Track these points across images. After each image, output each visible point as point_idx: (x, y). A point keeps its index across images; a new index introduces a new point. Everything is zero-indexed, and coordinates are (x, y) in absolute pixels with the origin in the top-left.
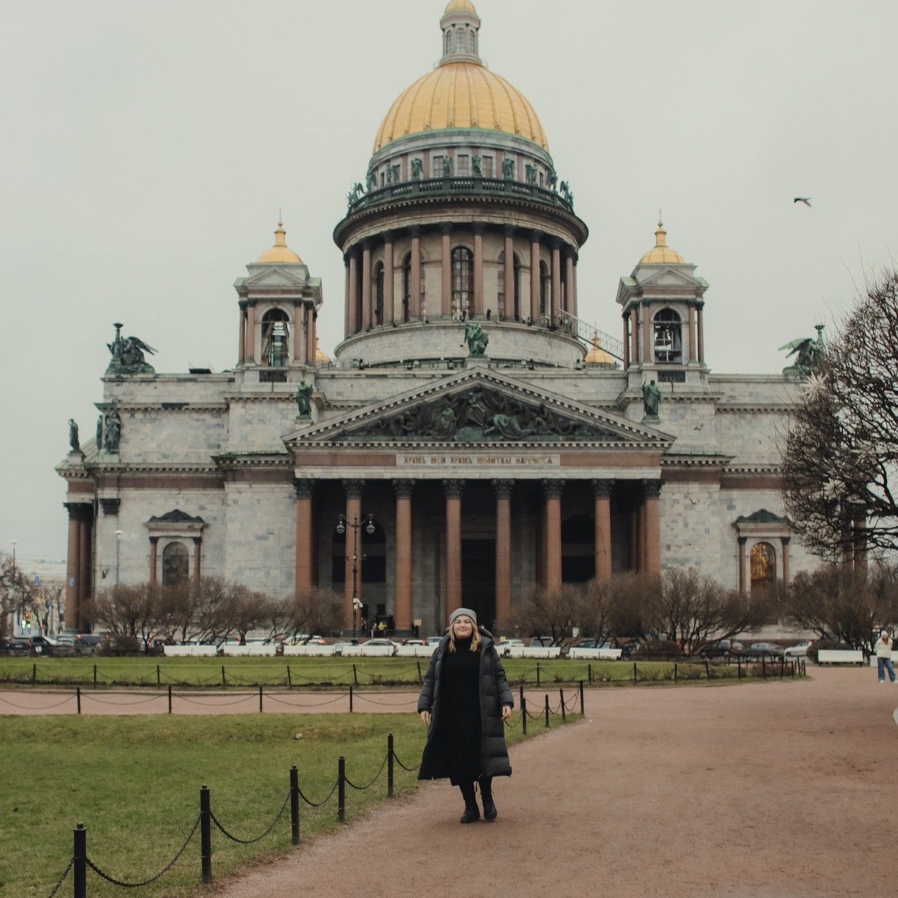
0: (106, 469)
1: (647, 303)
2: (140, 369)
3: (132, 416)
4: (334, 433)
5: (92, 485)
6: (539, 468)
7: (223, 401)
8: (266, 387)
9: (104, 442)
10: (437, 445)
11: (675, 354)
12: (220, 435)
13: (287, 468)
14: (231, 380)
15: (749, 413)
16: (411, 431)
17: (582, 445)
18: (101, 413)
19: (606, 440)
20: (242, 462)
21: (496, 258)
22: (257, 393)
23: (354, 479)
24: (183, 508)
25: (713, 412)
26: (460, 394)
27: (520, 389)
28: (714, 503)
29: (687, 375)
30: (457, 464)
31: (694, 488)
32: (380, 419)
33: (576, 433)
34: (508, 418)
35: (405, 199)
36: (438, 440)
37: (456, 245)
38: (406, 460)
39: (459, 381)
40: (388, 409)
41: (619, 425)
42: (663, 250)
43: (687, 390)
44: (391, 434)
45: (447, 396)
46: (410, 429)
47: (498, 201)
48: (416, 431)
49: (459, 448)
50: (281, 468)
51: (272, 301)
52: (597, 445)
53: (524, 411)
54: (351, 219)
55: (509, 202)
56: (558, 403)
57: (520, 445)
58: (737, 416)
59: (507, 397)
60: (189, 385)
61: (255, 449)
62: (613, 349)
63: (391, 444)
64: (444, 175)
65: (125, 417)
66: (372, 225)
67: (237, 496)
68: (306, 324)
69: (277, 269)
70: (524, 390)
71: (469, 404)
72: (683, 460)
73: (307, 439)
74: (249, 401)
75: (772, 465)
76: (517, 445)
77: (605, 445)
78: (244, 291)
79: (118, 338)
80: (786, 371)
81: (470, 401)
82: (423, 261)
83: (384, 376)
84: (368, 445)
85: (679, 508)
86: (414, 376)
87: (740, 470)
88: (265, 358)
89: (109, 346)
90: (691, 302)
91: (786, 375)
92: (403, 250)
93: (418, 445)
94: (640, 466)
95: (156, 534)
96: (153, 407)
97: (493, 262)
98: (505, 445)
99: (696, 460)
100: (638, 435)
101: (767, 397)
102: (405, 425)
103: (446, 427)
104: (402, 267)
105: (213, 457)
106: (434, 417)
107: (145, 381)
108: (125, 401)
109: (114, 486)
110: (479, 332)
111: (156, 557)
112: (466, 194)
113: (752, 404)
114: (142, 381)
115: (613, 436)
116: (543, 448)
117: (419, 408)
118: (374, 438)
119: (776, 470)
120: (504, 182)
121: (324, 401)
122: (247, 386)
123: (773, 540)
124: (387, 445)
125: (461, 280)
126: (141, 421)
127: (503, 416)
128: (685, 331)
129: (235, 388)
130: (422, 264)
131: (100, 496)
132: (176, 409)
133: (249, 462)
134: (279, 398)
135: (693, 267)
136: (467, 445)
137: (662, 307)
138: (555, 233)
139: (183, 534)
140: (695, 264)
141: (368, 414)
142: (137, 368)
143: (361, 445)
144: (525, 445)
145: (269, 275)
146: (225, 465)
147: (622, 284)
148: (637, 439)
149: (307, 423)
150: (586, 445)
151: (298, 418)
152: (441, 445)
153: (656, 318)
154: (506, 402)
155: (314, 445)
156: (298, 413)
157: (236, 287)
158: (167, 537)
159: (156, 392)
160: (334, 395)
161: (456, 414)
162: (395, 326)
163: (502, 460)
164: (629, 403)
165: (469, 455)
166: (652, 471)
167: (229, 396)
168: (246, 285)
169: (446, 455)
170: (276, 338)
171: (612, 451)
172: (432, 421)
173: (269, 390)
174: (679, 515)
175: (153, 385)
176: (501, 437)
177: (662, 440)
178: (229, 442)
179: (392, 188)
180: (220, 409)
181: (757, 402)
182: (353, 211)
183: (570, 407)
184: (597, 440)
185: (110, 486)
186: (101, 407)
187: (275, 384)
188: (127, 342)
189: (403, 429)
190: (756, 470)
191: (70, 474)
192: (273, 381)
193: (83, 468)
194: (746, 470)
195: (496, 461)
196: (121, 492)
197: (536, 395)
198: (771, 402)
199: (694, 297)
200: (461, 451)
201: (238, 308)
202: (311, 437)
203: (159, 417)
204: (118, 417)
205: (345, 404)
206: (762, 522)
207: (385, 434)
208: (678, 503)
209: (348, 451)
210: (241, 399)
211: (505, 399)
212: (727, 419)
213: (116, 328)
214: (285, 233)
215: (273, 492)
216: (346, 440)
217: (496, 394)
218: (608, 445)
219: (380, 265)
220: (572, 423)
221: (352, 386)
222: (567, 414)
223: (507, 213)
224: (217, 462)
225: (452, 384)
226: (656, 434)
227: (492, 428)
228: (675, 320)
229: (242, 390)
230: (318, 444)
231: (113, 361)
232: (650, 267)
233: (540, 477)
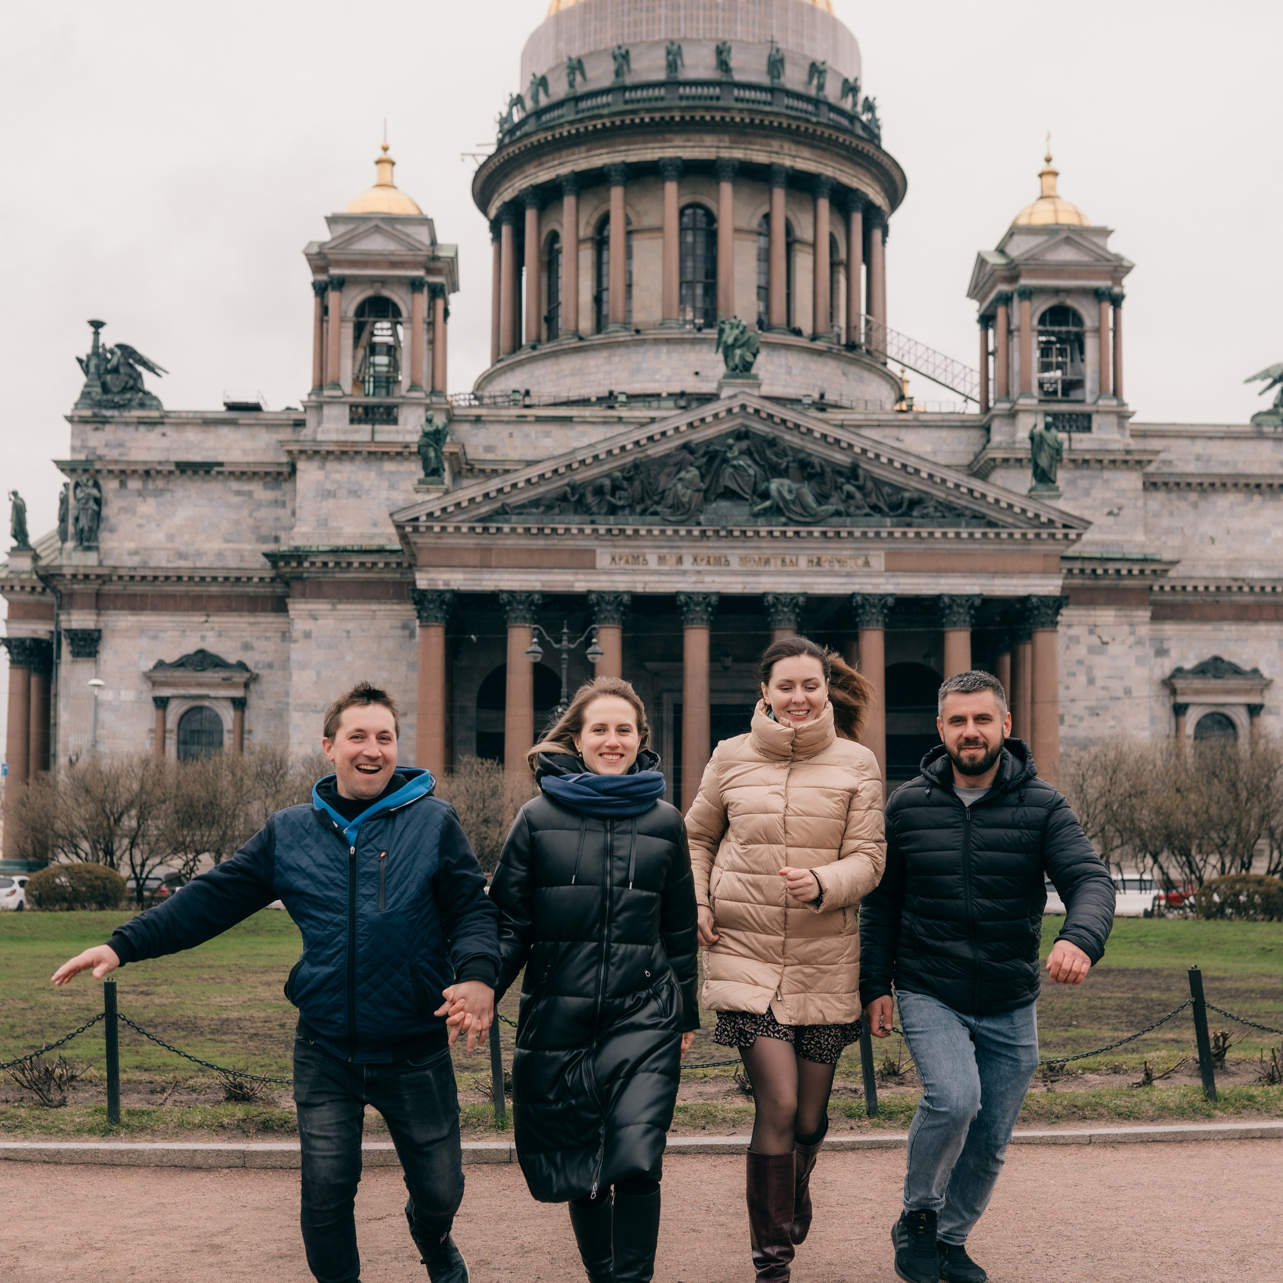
0: (74, 576)
1: (1027, 294)
2: (134, 403)
3: (123, 484)
4: (484, 510)
5: (52, 606)
6: (848, 575)
7: (284, 459)
8: (362, 433)
9: (71, 529)
10: (669, 532)
11: (1072, 386)
12: (277, 519)
13: (398, 575)
14: (299, 424)
15: (1194, 490)
16: (623, 508)
17: (924, 534)
18: (66, 479)
19: (967, 526)
20: (319, 564)
21: (755, 223)
22: (345, 443)
23: (521, 592)
24: (213, 645)
25: (1140, 485)
26: (708, 442)
27: (817, 435)
28: (1139, 642)
29: (1096, 420)
30: (703, 567)
31: (1106, 616)
32: (568, 485)
33: (915, 513)
34: (795, 486)
35: (600, 117)
36: (671, 523)
37: (687, 200)
38: (613, 559)
39: (709, 419)
40: (583, 468)
41: (991, 500)
42: (1054, 203)
43: (1096, 446)
44: (588, 511)
45: (686, 446)
46: (621, 503)
47: (762, 121)
48: (631, 507)
49: (708, 538)
50: (388, 576)
51: (372, 281)
52: (951, 535)
53: (822, 474)
54: (504, 153)
55: (780, 124)
56: (884, 460)
57: (816, 534)
58: (1174, 496)
59: (792, 448)
60: (224, 431)
61: (341, 542)
62: (957, 381)
63: (588, 530)
64: (668, 77)
65: (110, 486)
66: (541, 164)
67: (309, 625)
68: (431, 324)
69: (381, 224)
70: (824, 436)
71: (725, 461)
72: (1088, 567)
73: (438, 519)
74: (331, 457)
75: (1235, 580)
76: (810, 533)
77: (965, 535)
78: (322, 263)
79: (96, 346)
80: (1259, 419)
81: (729, 455)
82: (630, 228)
83: (568, 420)
84: (547, 531)
85: (1081, 651)
86: (620, 419)
87: (1178, 588)
88: (359, 382)
89: (80, 361)
90: (1103, 293)
91: (1259, 425)
92: (596, 209)
93: (636, 531)
94: (1025, 573)
95: (165, 692)
96: (159, 468)
97: (749, 232)
98: (790, 534)
99: (1111, 567)
100: (1022, 517)
101: (1226, 463)
102: (613, 495)
103: (685, 499)
104: (592, 239)
105: (266, 555)
106: (663, 482)
107: (145, 423)
108: (108, 458)
109: (89, 608)
110: (742, 333)
111: (165, 731)
112: (707, 109)
113: (1200, 475)
114: (140, 423)
115: (979, 518)
116: (856, 539)
117: (636, 466)
118: (557, 518)
119: (1240, 588)
120: (771, 90)
121: (463, 460)
122: (328, 431)
123: (1234, 709)
124: (581, 531)
125: (694, 262)
126: (140, 493)
127: (786, 482)
128: (1090, 344)
129: (306, 433)
130: (629, 233)
131: (64, 625)
132: (201, 473)
133: (331, 565)
134: (384, 453)
135: (1105, 232)
136: (723, 533)
137: (1051, 302)
138: (854, 183)
139: (213, 693)
140: (1110, 228)
141: (548, 475)
142: (130, 400)
143: (534, 531)
144: (824, 534)
145: (367, 234)
146: (288, 569)
147: (981, 262)
148: (1019, 524)
149: (438, 490)
150: (931, 534)
151: (421, 482)
152: (676, 532)
153: (1042, 321)
154: (791, 458)
155: (450, 529)
156: (421, 474)
157: (307, 255)
158: (184, 697)
159: (165, 442)
160: (481, 450)
161: (702, 477)
162: (581, 339)
163: (783, 561)
164: (994, 468)
165: (725, 552)
166: (1045, 582)
167: (295, 448)
168: (325, 251)
169: (684, 551)
170: (378, 349)
171: (977, 546)
172: (660, 490)
173: (367, 437)
174: (1080, 662)
175: (159, 429)
176: (783, 519)
177: (1065, 526)
178: (296, 530)
179: (576, 99)
180: (279, 474)
181: (1209, 471)
182: (507, 140)
183: (904, 466)
184: (952, 525)
185: (82, 607)
186: (65, 467)
187: (378, 427)
188: (112, 352)
189: (610, 503)
190: (1207, 588)
191: (12, 588)
192: (373, 422)
193: (35, 577)
194: (1190, 589)
195: (772, 562)
196: (102, 619)
197: (844, 445)
198: (1233, 471)
199: (1109, 283)
200: (710, 544)
201: (311, 293)
202: (445, 516)
203: (171, 486)
204: (96, 485)
205: (500, 467)
206: (1216, 677)
207: (576, 512)
208: (1078, 642)
209: (510, 542)
210: (316, 452)
211: (790, 453)
212: (1158, 499)
213: (92, 329)
214: (393, 164)
215: (373, 618)
216: (507, 521)
217: (772, 443)
218: (971, 535)
219: (554, 237)
220: (907, 495)
221: (511, 435)
222: (898, 479)
223: (775, 145)
224: (275, 565)
225: (696, 424)
226: (1054, 516)
227: (768, 503)
228: (1074, 325)
229: (319, 437)
230: (458, 529)
231: (86, 386)
232: (1031, 230)
233: (850, 592)
